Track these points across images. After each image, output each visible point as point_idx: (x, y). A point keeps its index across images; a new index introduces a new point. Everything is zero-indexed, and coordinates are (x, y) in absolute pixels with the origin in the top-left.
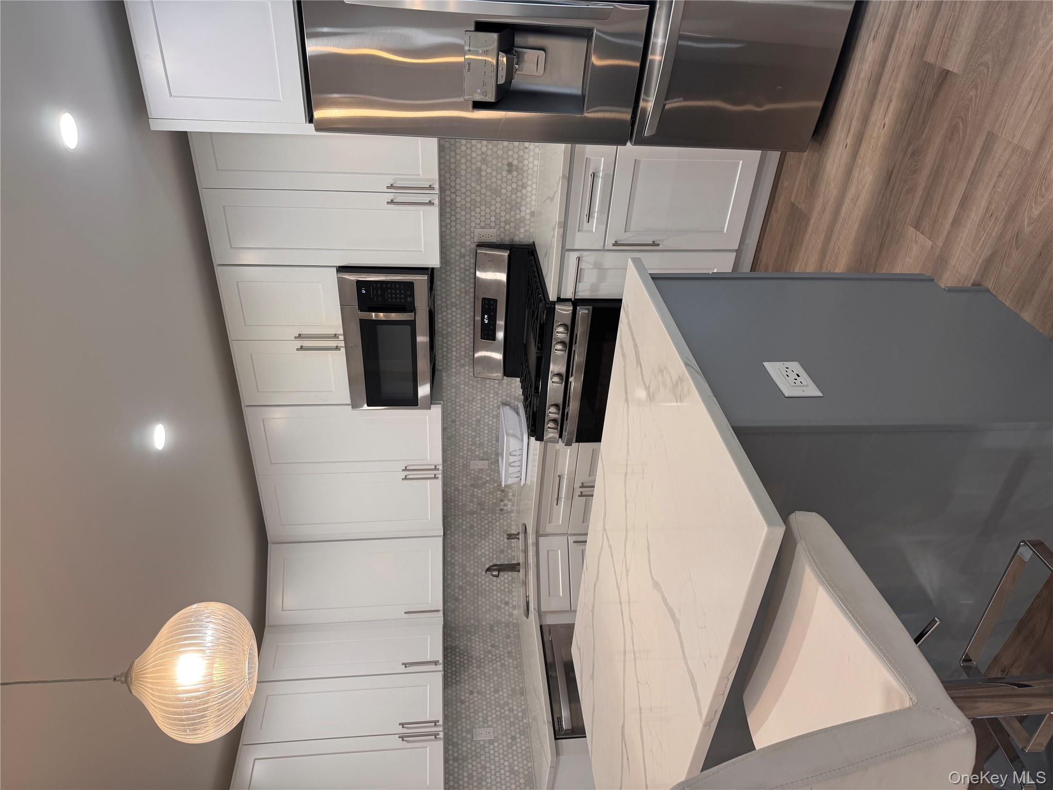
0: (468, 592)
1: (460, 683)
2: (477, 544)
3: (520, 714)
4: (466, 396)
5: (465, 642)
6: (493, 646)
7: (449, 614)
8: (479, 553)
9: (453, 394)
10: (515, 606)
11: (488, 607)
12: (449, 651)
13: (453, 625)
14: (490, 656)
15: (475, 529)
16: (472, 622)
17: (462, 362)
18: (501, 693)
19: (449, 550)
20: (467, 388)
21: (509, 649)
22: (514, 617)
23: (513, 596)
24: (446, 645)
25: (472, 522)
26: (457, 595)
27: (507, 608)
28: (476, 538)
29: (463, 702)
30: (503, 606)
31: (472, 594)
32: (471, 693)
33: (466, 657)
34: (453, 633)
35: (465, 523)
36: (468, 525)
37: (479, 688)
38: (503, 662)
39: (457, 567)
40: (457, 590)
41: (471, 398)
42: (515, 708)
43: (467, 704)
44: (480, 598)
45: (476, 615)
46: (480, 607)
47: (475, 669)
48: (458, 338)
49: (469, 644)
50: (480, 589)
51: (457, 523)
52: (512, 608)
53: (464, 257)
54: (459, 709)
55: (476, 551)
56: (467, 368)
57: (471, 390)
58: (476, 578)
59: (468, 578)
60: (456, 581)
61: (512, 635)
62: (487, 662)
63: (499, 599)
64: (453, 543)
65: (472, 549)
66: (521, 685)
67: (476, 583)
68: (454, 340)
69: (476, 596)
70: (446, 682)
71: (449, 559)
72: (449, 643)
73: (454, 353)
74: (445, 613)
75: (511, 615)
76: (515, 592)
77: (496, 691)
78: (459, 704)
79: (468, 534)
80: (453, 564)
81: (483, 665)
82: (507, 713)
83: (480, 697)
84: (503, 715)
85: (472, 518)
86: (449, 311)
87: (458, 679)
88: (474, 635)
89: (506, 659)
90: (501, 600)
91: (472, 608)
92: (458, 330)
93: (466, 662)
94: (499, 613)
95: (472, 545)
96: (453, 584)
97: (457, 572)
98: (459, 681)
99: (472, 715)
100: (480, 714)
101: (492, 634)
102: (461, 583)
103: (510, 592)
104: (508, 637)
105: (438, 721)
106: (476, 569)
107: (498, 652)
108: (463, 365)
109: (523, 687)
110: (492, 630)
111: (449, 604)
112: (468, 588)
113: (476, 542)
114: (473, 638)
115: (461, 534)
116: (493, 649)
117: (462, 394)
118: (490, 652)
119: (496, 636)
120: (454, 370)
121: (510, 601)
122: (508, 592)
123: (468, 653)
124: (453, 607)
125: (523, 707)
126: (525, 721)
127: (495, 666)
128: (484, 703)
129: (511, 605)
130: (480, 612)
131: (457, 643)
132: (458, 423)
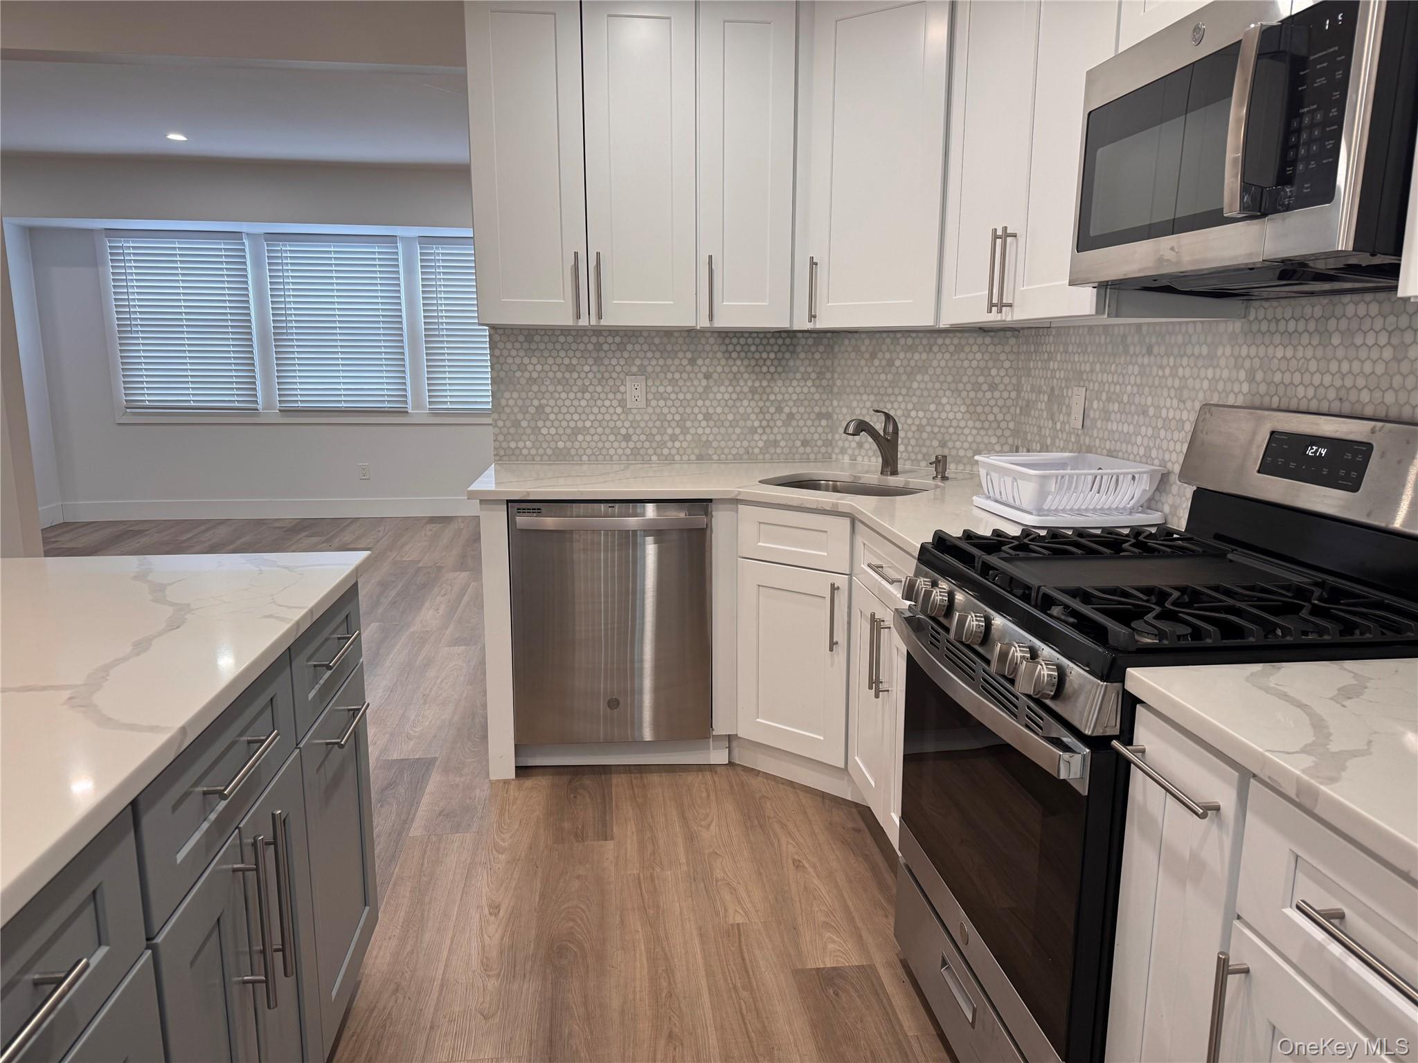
0: (883, 377)
1: (727, 359)
2: (960, 396)
3: (666, 451)
4: (1189, 384)
5: (802, 369)
6: (791, 416)
8: (944, 400)
10: (855, 460)
12: (788, 341)
13: (836, 349)
14: (772, 410)
15: (988, 395)
16: (838, 383)
18: (704, 423)
19: (956, 341)
21: (783, 443)
22: (840, 457)
23: (870, 457)
24: (800, 335)
25: (1001, 387)
26: (880, 355)
28: (972, 394)
29: (692, 362)
31: (879, 384)
32: (707, 376)
33: (772, 369)
34: (821, 348)
35: (1002, 373)
36: (997, 380)
37: (715, 389)
38: (760, 431)
39: (924, 356)
40: (888, 356)
41: (1184, 395)
42: (677, 444)
43: (689, 368)
44: (872, 398)
45: (848, 390)
46: (858, 397)
47: (750, 383)
49: (798, 376)
50: (886, 399)
51: (1003, 357)
52: (853, 454)
54: (681, 355)
55: (948, 393)
56: (1245, 388)
58: (904, 391)
59: (904, 377)
60: (902, 355)
61: (808, 450)
62: (761, 404)
64: (967, 349)
65: (953, 386)
66: (715, 457)
67: (897, 391)
69: (876, 391)
70: (731, 335)
71: (940, 341)
72: (803, 341)
75: (843, 451)
77: (707, 417)
78: (689, 355)
79: (981, 379)
80: (931, 349)
81: (757, 397)
82: (670, 431)
83: (700, 389)
84: (666, 424)
85: (1009, 388)
87: (734, 355)
88: (813, 385)
89: (765, 437)
91: (859, 384)
93: (765, 369)
95: (961, 386)
96: (898, 349)
97: (917, 356)
98: (730, 357)
99: (669, 376)
100: (669, 389)
101: (813, 416)
102: (898, 363)
104: (805, 443)
106: (918, 393)
107: (779, 423)
109: (712, 459)
110: (820, 416)
111: (867, 342)
112: (890, 377)
113: (964, 394)
114: (809, 383)
115: (982, 364)
116: (784, 417)
118: (779, 410)
119: (809, 423)
121: (863, 452)
123: (780, 374)
124: (863, 348)
125: (677, 458)
126: (654, 458)
127: (753, 417)
128: (689, 396)
129: (857, 452)
130: (852, 397)
131: (802, 355)
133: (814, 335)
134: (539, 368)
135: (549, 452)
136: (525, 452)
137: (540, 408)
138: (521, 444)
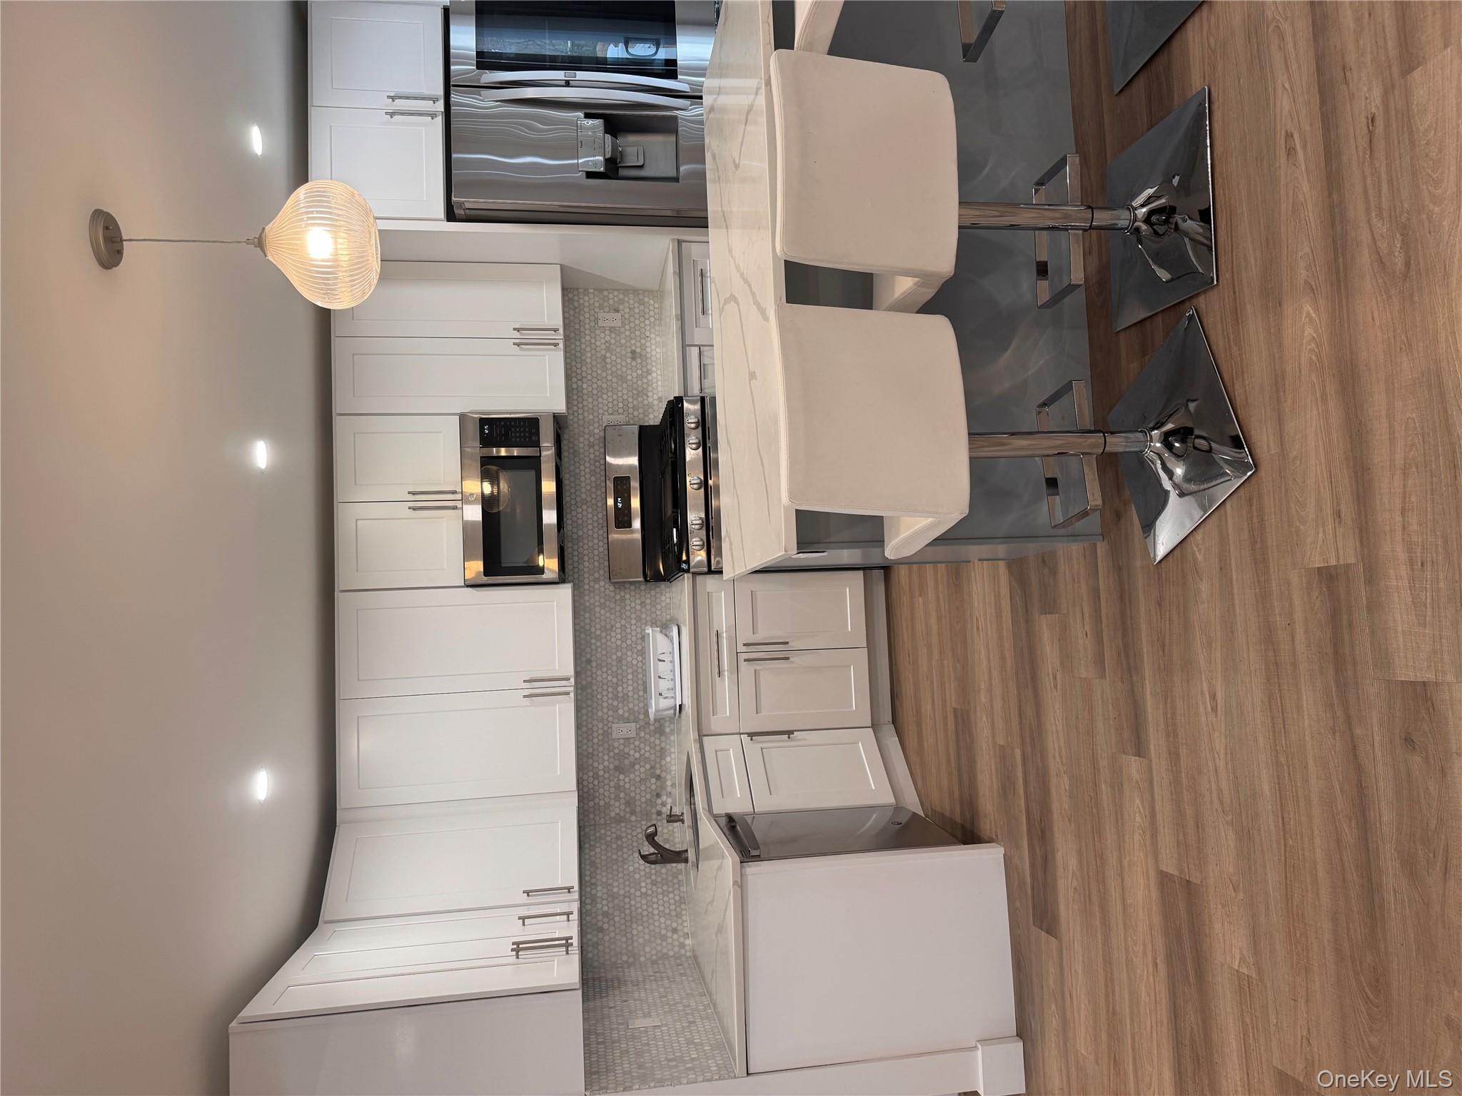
0: (617, 919)
2: (627, 859)
4: (603, 624)
5: (615, 973)
6: (656, 972)
7: (590, 949)
8: (631, 869)
9: (587, 621)
10: (688, 934)
11: (647, 937)
13: (596, 964)
15: (624, 840)
16: (625, 958)
17: (597, 575)
18: (670, 998)
19: (588, 867)
20: (603, 612)
21: (682, 971)
22: (687, 948)
23: (684, 921)
25: (619, 833)
26: (600, 924)
27: (675, 936)
28: (625, 850)
29: (614, 1007)
30: (669, 934)
31: (623, 921)
32: (625, 1001)
33: (615, 982)
34: (596, 969)
35: (609, 833)
36: (614, 836)
37: (636, 998)
38: (672, 979)
39: (599, 888)
40: (600, 918)
41: (608, 626)
43: (618, 1008)
44: (634, 926)
45: (630, 948)
46: (635, 938)
47: (629, 987)
48: (591, 544)
49: (620, 974)
50: (634, 913)
51: (598, 835)
52: (684, 936)
53: (593, 446)
54: (606, 1012)
55: (626, 867)
56: (602, 583)
57: (608, 615)
58: (627, 900)
59: (616, 901)
60: (599, 906)
62: (647, 982)
63: (663, 926)
64: (593, 859)
65: (620, 864)
67: (627, 906)
68: (586, 547)
69: (629, 924)
71: (588, 878)
73: (586, 564)
74: (584, 948)
75: (682, 946)
76: (686, 915)
77: (663, 997)
78: (606, 1009)
79: (614, 846)
80: (595, 884)
81: (641, 984)
82: (681, 1008)
83: (637, 1002)
84: (673, 1010)
85: (619, 827)
86: (580, 510)
88: (628, 968)
89: (678, 977)
90: (667, 926)
91: (624, 939)
92: (590, 533)
94: (664, 944)
95: (620, 859)
96: (594, 910)
97: (599, 894)
99: (626, 1014)
100: (639, 1012)
101: (655, 965)
102: (605, 908)
103: (679, 916)
105: (571, 938)
106: (627, 889)
107: (664, 975)
108: (597, 580)
111: (589, 936)
112: (617, 913)
113: (625, 856)
114: (626, 970)
115: (603, 847)
116: (658, 974)
117: (597, 620)
118: (652, 976)
119: (661, 966)
120: (586, 587)
121: (679, 928)
122: (677, 916)
123: (619, 979)
124: (595, 939)
127: (660, 983)
128: (645, 1005)
129: (681, 933)
130: (635, 944)
131: (602, 975)
132: (594, 664)
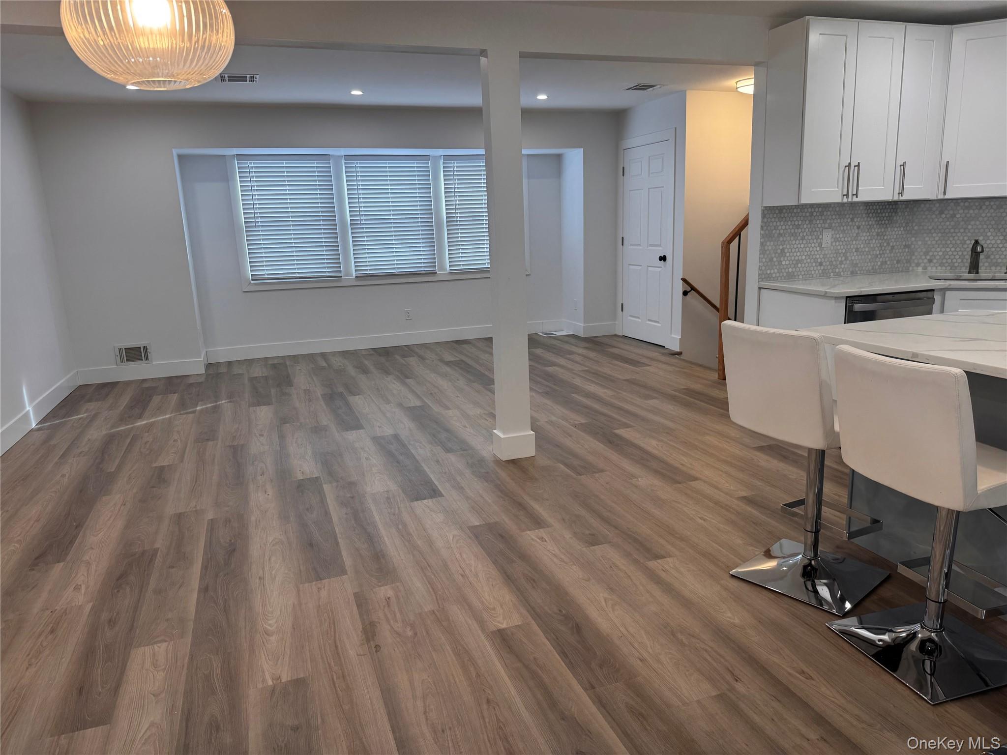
0: (948, 223)
1: (867, 217)
2: (999, 231)
3: (837, 270)
5: (899, 222)
6: (893, 247)
7: (927, 206)
8: (989, 234)
10: (926, 269)
11: (929, 243)
12: (894, 207)
13: (915, 209)
14: (885, 244)
16: (916, 228)
18: (855, 254)
19: (997, 203)
21: (888, 263)
22: (915, 268)
24: (899, 203)
26: (946, 212)
27: (926, 261)
29: (852, 220)
30: (928, 257)
31: (945, 227)
32: (858, 228)
33: (887, 222)
34: (908, 210)
37: (861, 234)
38: (879, 256)
39: (976, 211)
40: (951, 212)
42: (843, 266)
43: (851, 223)
44: (940, 235)
45: (923, 231)
46: (930, 235)
47: (876, 231)
49: (898, 225)
50: (950, 235)
52: (925, 266)
54: (847, 216)
55: (992, 230)
58: (963, 230)
59: (962, 223)
60: (961, 212)
61: (899, 265)
62: (880, 241)
63: (936, 253)
65: (995, 226)
66: (859, 272)
67: (958, 230)
69: (943, 231)
70: (870, 204)
71: (987, 203)
72: (900, 206)
74: (928, 201)
75: (918, 265)
76: (941, 269)
77: (857, 250)
78: (851, 216)
80: (981, 208)
81: (879, 238)
82: (840, 259)
83: (855, 235)
84: (838, 255)
87: (871, 215)
88: (904, 230)
89: (881, 260)
90: (935, 256)
91: (930, 228)
93: (883, 222)
94: (922, 253)
95: (1000, 226)
96: (960, 207)
97: (971, 212)
98: (869, 216)
99: (842, 228)
100: (841, 236)
101: (902, 247)
102: (958, 216)
103: (942, 265)
104: (898, 262)
105: (857, 197)
106: (974, 230)
107: (888, 251)
109: (857, 273)
110: (907, 246)
111: (937, 205)
112: (952, 223)
113: (1002, 230)
114: (902, 229)
116: (890, 248)
118: (888, 244)
119: (901, 251)
121: (932, 264)
122: (942, 263)
123: (889, 224)
124: (934, 209)
125: (842, 273)
126: (832, 274)
127: (877, 248)
128: (849, 239)
129: (927, 265)
130: (925, 235)
131: (900, 214)
133: (905, 203)
134: (784, 227)
135: (785, 274)
136: (774, 275)
137: (783, 250)
138: (772, 271)
